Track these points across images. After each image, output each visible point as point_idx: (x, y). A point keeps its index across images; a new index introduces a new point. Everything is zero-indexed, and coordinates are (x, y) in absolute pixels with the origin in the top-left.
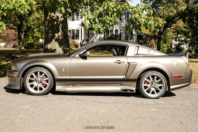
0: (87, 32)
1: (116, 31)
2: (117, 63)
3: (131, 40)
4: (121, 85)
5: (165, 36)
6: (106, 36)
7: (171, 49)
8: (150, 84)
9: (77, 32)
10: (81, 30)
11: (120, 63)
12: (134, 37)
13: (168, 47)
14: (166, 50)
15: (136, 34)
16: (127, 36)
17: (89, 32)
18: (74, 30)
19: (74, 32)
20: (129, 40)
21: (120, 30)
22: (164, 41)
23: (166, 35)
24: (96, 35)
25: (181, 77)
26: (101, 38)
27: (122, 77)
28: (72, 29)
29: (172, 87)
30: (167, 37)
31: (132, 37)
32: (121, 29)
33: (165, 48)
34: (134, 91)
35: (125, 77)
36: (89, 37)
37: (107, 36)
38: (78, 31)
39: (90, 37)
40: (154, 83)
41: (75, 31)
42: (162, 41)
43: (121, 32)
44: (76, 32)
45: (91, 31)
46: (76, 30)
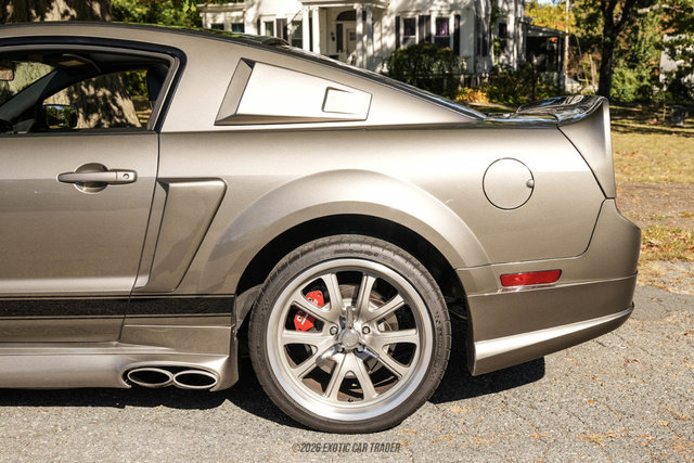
0: (334, 30)
1: (442, 22)
2: (81, 183)
3: (499, 56)
4: (122, 337)
5: (635, 41)
6: (405, 40)
7: (650, 88)
8: (326, 327)
9: (296, 28)
10: (311, 20)
11: (101, 185)
12: (511, 43)
13: (641, 79)
14: (633, 91)
15: (521, 33)
16: (484, 41)
17: (339, 28)
18: (284, 21)
19: (285, 29)
20: (493, 57)
21: (458, 17)
22: (630, 60)
23: (640, 37)
24: (365, 38)
25: (556, 275)
26: (384, 49)
27: (124, 284)
28: (279, 17)
29: (484, 349)
30: (640, 45)
31: (504, 46)
32: (459, 12)
33: (628, 86)
34: (213, 381)
35: (142, 281)
36: (339, 47)
37: (409, 43)
38: (298, 24)
39: (344, 47)
40: (358, 325)
41: (290, 27)
42: (621, 61)
43: (462, 23)
44: (291, 29)
45: (346, 25)
46: (294, 23)
